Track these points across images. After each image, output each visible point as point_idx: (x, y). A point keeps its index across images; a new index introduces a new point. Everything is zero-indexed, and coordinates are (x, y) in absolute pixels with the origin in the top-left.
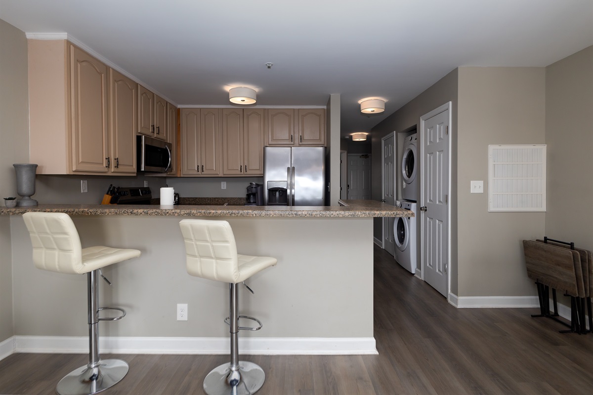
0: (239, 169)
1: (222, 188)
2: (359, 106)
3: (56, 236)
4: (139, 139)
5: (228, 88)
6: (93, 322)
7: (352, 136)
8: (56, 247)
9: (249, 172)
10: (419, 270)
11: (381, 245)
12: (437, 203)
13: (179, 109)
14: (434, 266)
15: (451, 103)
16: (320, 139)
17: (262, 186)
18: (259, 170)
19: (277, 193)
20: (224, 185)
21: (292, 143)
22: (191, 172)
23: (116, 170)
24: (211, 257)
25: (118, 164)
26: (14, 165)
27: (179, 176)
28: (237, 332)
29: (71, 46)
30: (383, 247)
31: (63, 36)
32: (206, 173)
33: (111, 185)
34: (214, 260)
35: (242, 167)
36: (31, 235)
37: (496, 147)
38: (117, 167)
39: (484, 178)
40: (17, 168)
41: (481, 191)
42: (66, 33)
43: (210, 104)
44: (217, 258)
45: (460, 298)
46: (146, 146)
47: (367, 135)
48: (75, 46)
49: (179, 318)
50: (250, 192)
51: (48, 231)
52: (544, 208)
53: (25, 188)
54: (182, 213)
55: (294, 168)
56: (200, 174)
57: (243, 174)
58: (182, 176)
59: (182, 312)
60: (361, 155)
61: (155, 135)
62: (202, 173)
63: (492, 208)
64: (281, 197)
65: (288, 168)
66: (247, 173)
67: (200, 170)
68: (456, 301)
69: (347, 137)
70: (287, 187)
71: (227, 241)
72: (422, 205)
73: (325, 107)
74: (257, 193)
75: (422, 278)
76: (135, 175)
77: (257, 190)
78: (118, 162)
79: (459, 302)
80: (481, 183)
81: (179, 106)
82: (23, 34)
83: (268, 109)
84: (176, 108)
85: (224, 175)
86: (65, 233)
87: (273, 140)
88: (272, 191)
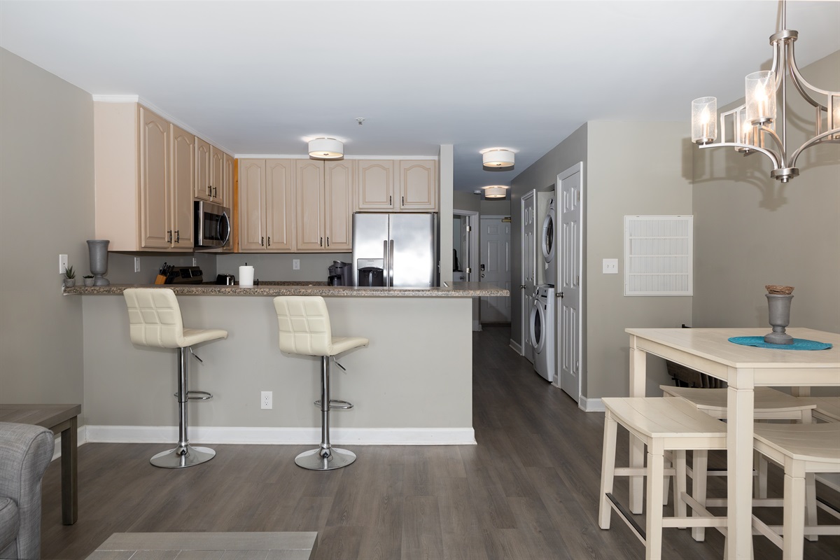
0: (319, 243)
1: (294, 268)
2: (481, 156)
3: (159, 311)
4: (196, 204)
5: (307, 139)
6: (183, 401)
7: (484, 190)
8: (158, 321)
9: (332, 247)
10: (556, 376)
11: (520, 350)
12: (572, 286)
13: (237, 159)
14: (568, 368)
15: (582, 163)
16: (429, 202)
17: (350, 266)
18: (346, 243)
19: (371, 275)
20: (296, 264)
21: (391, 207)
22: (253, 247)
23: (178, 245)
24: (306, 332)
25: (178, 239)
26: (88, 242)
27: (236, 252)
28: (328, 411)
29: (141, 109)
30: (523, 354)
31: (134, 98)
32: (274, 247)
33: (166, 263)
34: (308, 335)
35: (323, 240)
36: (130, 310)
37: (634, 218)
38: (177, 241)
39: (619, 255)
40: (91, 244)
41: (615, 271)
42: (138, 96)
43: (279, 154)
44: (311, 332)
45: (590, 401)
46: (205, 214)
47: (507, 189)
48: (145, 109)
49: (263, 407)
50: (333, 274)
51: (153, 306)
52: (690, 292)
53: (99, 266)
54: (271, 292)
55: (392, 242)
56: (264, 249)
57: (324, 248)
58: (240, 252)
59: (267, 400)
60: (503, 217)
61: (211, 199)
62: (268, 247)
63: (628, 292)
64: (375, 278)
65: (385, 242)
66: (329, 248)
67: (265, 243)
68: (585, 404)
69: (478, 192)
70: (384, 267)
71: (321, 315)
72: (560, 290)
73: (436, 158)
74: (343, 275)
75: (559, 386)
76: (192, 251)
77: (343, 272)
78: (178, 235)
79: (588, 405)
80: (615, 262)
81: (237, 156)
82: (90, 96)
83: (359, 160)
84: (233, 158)
85: (298, 250)
86: (170, 308)
87: (365, 202)
88: (364, 272)
